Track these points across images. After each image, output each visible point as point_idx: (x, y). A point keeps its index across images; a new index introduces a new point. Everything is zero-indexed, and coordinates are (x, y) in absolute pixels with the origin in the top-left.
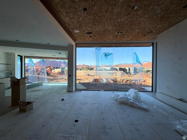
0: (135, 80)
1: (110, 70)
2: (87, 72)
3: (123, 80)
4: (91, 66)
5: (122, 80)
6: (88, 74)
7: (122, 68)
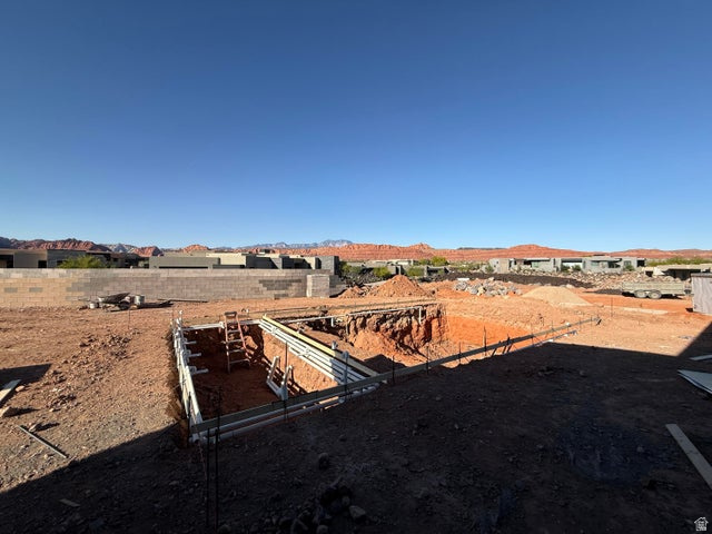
0: (408, 311)
1: (242, 267)
2: (105, 282)
7: (292, 257)
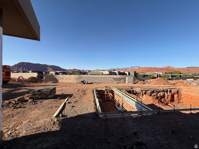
0: (163, 90)
1: (108, 75)
3: (146, 91)
4: (83, 70)
5: (144, 92)
6: (84, 81)
7: (121, 72)
